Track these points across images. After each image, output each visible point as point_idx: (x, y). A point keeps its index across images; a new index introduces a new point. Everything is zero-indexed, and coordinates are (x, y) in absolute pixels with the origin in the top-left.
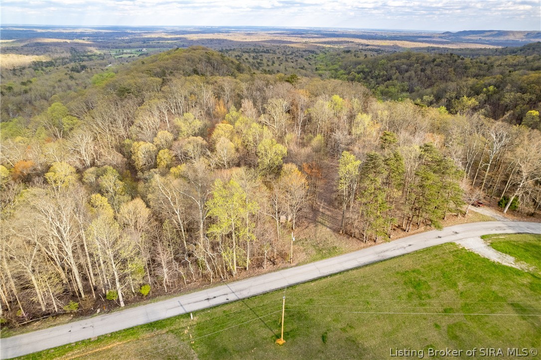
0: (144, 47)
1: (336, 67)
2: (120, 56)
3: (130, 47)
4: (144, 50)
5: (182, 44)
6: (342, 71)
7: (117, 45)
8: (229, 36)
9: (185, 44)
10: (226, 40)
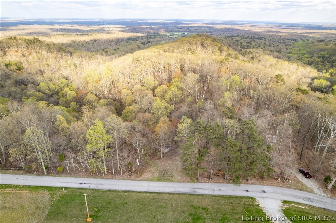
0: (187, 32)
1: (305, 52)
2: (171, 36)
3: (179, 31)
4: (186, 33)
5: (209, 31)
6: (307, 56)
7: (172, 30)
8: (241, 27)
9: (211, 31)
10: (237, 29)
